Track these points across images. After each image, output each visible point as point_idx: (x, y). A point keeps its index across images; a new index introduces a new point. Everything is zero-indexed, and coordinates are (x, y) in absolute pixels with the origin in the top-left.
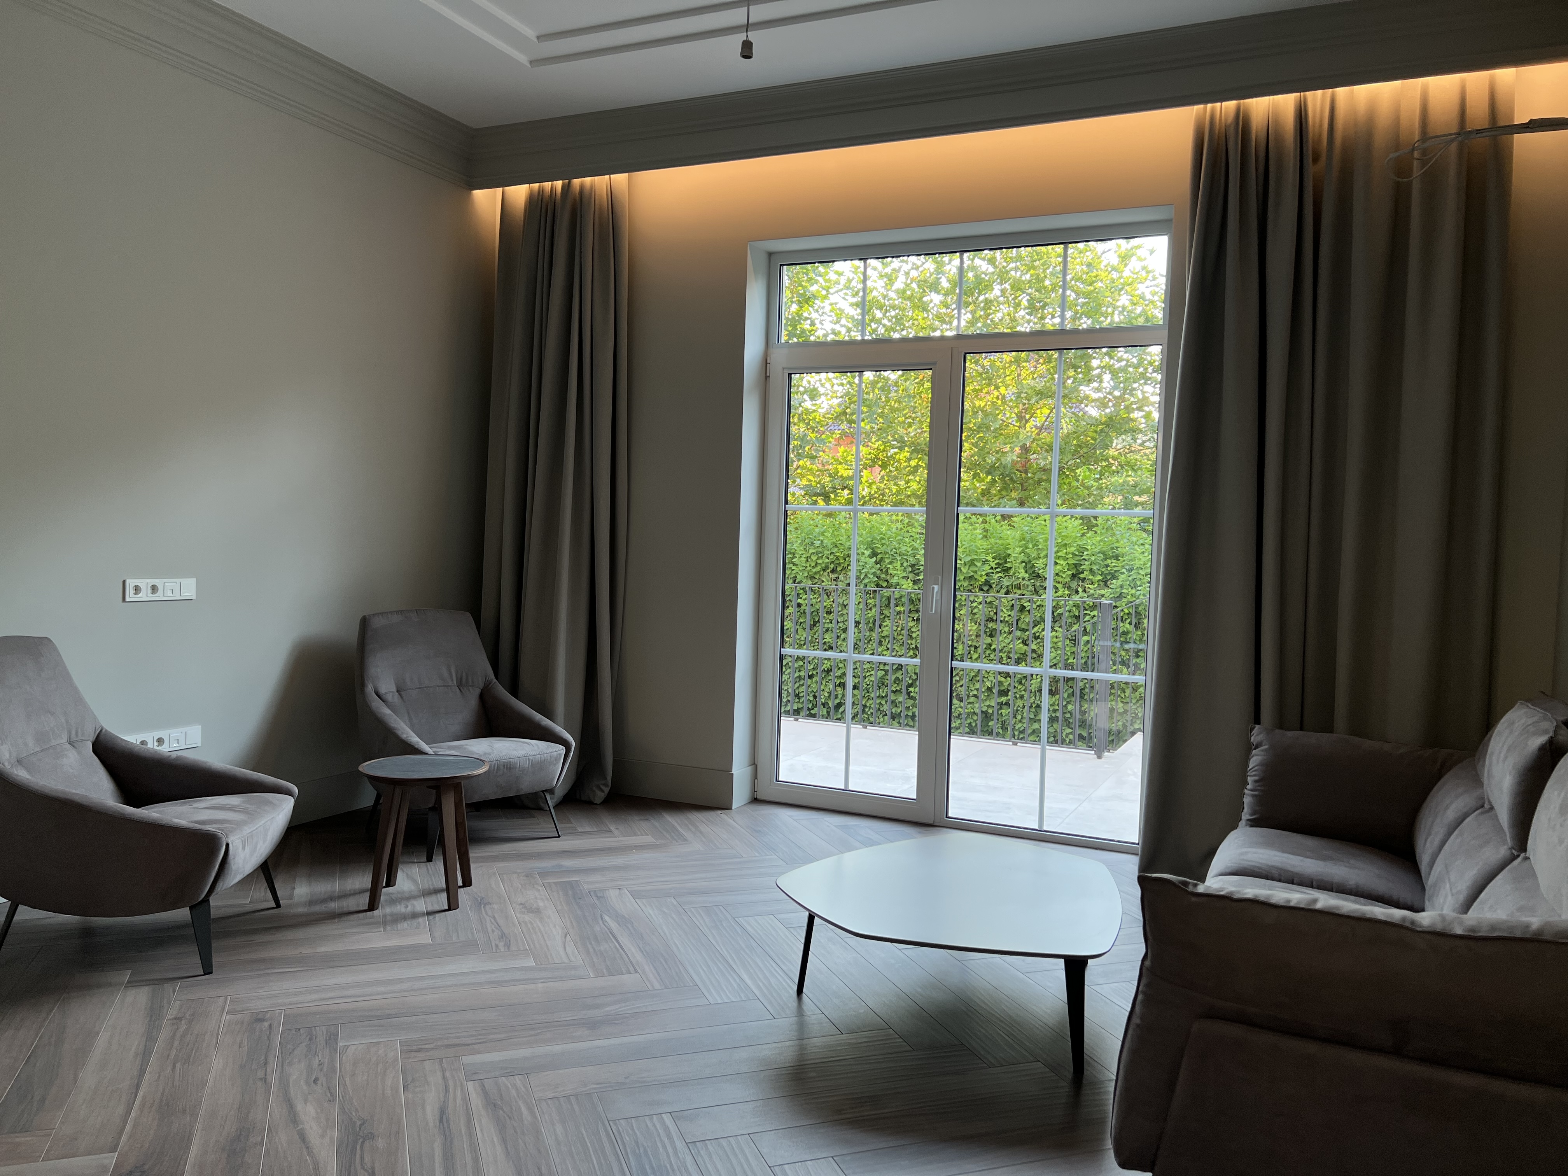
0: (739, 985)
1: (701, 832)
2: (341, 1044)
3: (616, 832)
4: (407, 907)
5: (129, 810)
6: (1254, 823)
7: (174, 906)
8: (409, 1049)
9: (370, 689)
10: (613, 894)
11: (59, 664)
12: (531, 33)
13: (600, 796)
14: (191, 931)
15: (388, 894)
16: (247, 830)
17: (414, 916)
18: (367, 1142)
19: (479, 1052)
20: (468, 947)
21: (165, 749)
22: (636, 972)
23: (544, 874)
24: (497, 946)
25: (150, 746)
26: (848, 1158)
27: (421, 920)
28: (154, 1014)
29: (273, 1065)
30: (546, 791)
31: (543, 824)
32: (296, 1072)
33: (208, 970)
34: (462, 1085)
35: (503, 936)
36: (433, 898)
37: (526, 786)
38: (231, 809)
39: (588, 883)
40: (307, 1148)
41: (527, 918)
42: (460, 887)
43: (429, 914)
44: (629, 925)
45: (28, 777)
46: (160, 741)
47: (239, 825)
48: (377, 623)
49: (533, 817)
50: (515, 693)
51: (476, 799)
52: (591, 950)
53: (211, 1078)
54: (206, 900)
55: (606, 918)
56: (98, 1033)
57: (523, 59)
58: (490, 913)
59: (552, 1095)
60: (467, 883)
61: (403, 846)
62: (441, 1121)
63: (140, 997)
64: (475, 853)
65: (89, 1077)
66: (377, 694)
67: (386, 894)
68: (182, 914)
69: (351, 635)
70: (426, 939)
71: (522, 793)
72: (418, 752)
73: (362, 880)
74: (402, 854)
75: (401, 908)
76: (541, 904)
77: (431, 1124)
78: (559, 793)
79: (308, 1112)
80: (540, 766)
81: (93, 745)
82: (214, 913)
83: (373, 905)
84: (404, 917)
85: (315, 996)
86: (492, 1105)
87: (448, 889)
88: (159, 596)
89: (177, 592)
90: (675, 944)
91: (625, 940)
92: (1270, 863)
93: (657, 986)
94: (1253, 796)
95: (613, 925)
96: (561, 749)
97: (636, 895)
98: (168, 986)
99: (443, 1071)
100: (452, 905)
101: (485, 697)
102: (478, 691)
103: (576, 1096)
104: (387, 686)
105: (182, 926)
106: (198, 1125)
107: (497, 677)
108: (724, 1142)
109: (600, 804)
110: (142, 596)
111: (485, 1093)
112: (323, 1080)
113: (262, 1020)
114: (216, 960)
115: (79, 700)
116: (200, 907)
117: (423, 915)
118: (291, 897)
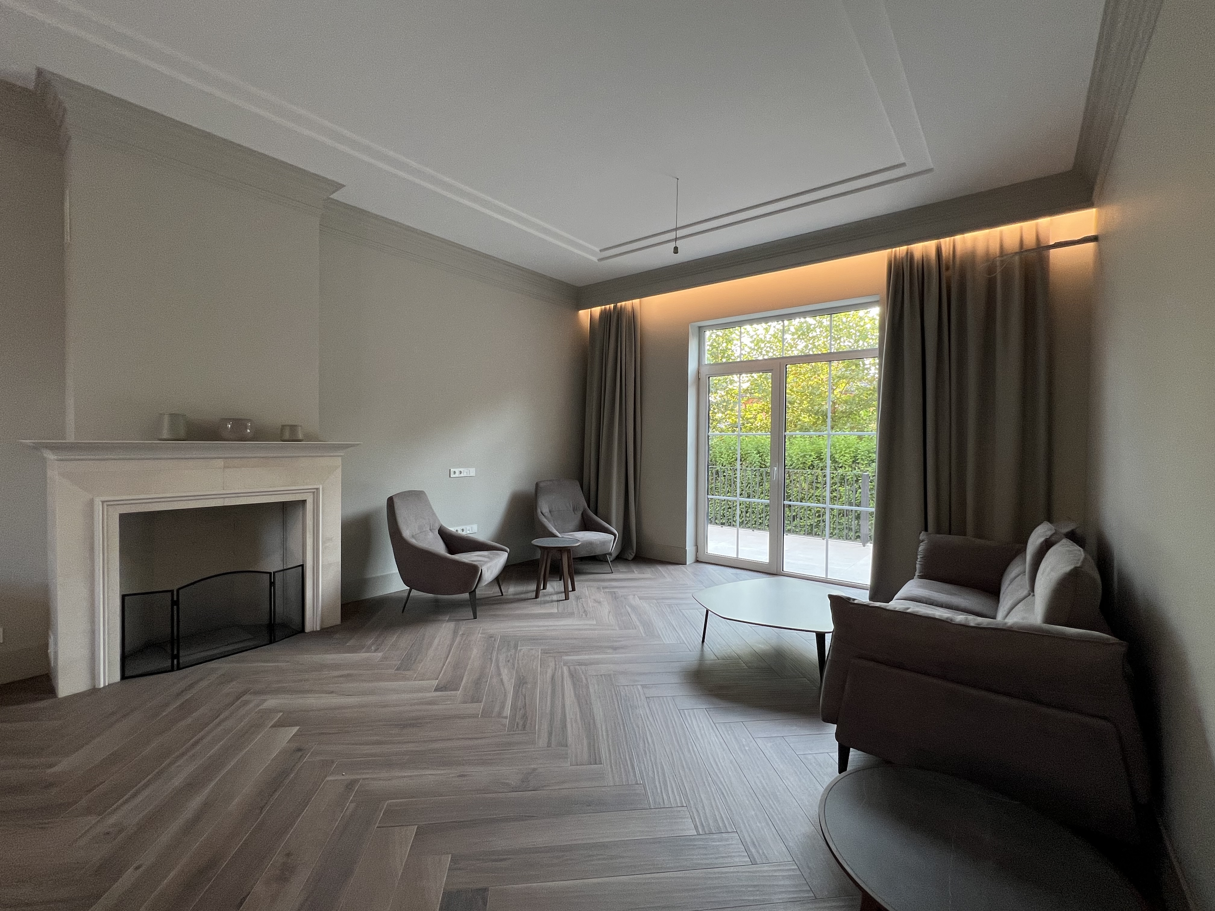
0: (677, 637)
1: (672, 574)
2: (519, 648)
3: (636, 572)
4: (550, 598)
5: (449, 555)
6: (921, 577)
7: (463, 592)
8: (544, 652)
9: (539, 511)
10: (631, 597)
11: (427, 500)
12: (597, 250)
13: (631, 557)
14: (469, 603)
15: (543, 592)
16: (489, 565)
17: (552, 601)
18: (524, 685)
19: (570, 656)
20: (571, 615)
21: (464, 533)
22: (636, 629)
23: (604, 588)
24: (582, 615)
25: (459, 532)
26: (711, 709)
27: (554, 603)
28: (455, 632)
29: (495, 654)
30: (607, 554)
31: (607, 569)
32: (502, 658)
33: (475, 618)
34: (562, 668)
35: (585, 611)
36: (560, 595)
37: (598, 552)
38: (484, 556)
39: (620, 592)
40: (503, 685)
41: (595, 605)
42: (570, 591)
43: (558, 601)
44: (636, 610)
45: (416, 542)
46: (463, 530)
47: (486, 562)
48: (542, 485)
49: (603, 564)
50: (596, 514)
51: (579, 556)
52: (619, 619)
53: (472, 656)
54: (474, 590)
55: (627, 607)
56: (436, 638)
57: (595, 259)
58: (581, 602)
59: (595, 674)
60: (574, 589)
61: (549, 574)
62: (552, 679)
63: (451, 625)
64: (576, 578)
65: (431, 653)
66: (542, 513)
67: (542, 592)
68: (466, 596)
69: (532, 489)
70: (555, 611)
71: (597, 554)
72: (556, 536)
73: (533, 587)
74: (549, 577)
75: (547, 598)
76: (601, 599)
77: (548, 681)
78: (614, 555)
79: (505, 672)
80: (604, 543)
81: (438, 531)
82: (477, 596)
83: (537, 597)
84: (548, 602)
85: (512, 630)
86: (572, 675)
87: (565, 592)
88: (462, 475)
89: (468, 473)
90: (654, 619)
91: (633, 617)
92: (922, 595)
93: (644, 635)
94: (920, 564)
95: (629, 610)
96: (613, 537)
97: (640, 598)
98: (461, 622)
99: (555, 661)
100: (567, 598)
101: (584, 515)
102: (581, 512)
103: (604, 675)
104: (546, 510)
105: (467, 601)
106: (466, 673)
107: (589, 506)
108: (661, 698)
109: (632, 560)
110: (457, 475)
111: (570, 671)
112: (511, 661)
113: (492, 637)
114: (478, 614)
115: (434, 514)
116: (473, 593)
117: (555, 601)
118: (507, 592)
